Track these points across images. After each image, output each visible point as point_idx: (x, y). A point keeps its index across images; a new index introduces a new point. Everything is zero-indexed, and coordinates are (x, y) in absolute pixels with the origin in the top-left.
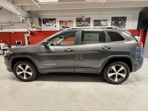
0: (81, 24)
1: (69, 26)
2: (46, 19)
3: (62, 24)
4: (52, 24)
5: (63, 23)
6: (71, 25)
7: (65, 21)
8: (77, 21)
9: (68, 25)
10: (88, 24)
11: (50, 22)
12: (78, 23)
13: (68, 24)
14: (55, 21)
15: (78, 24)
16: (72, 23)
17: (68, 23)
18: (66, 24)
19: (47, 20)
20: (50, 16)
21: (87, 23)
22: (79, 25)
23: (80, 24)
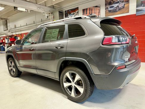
0: (113, 7)
1: (95, 15)
2: (68, 10)
3: (85, 13)
4: (75, 15)
5: (87, 12)
6: (97, 12)
7: (90, 9)
8: (106, 5)
9: (93, 13)
10: (126, 6)
11: (72, 13)
12: (109, 7)
13: (93, 11)
14: (77, 11)
15: (107, 8)
16: (99, 8)
17: (93, 9)
18: (91, 12)
19: (69, 12)
20: (73, 6)
21: (124, 3)
22: (110, 9)
23: (111, 7)
